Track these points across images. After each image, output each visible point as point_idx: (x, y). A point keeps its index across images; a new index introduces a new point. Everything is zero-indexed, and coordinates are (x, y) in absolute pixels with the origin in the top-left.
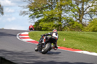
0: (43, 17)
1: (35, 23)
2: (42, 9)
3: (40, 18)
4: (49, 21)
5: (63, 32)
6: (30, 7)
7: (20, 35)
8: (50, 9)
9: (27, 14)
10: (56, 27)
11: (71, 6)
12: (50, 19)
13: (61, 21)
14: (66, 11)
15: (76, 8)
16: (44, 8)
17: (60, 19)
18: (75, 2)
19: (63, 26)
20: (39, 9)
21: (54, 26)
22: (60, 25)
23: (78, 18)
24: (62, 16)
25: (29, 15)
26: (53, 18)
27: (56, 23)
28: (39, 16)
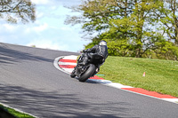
0: (108, 29)
1: (93, 40)
2: (107, 14)
3: (103, 31)
4: (119, 38)
5: (143, 60)
6: (85, 9)
7: (61, 60)
8: (122, 15)
9: (79, 22)
10: (131, 50)
11: (162, 11)
12: (122, 34)
13: (140, 38)
14: (152, 21)
15: (170, 16)
16: (111, 12)
17: (139, 36)
18: (168, 5)
19: (144, 48)
20: (101, 14)
21: (128, 47)
22: (139, 45)
23: (173, 34)
24: (144, 29)
25: (82, 24)
26: (126, 33)
27: (131, 41)
28: (102, 28)
